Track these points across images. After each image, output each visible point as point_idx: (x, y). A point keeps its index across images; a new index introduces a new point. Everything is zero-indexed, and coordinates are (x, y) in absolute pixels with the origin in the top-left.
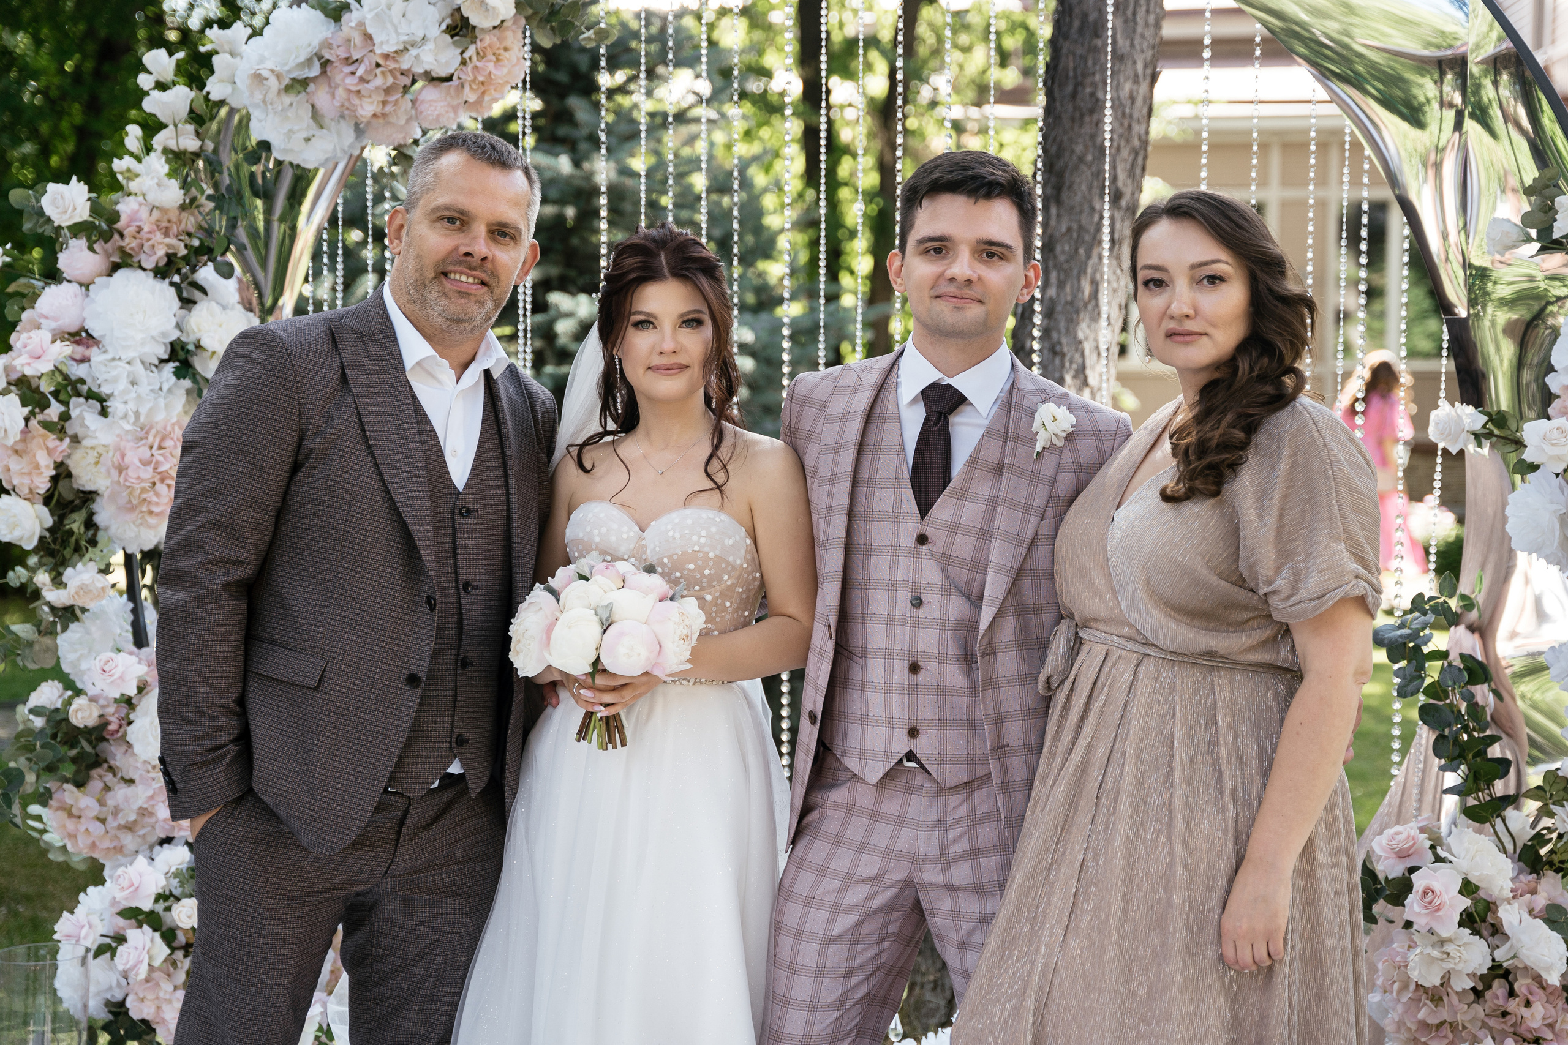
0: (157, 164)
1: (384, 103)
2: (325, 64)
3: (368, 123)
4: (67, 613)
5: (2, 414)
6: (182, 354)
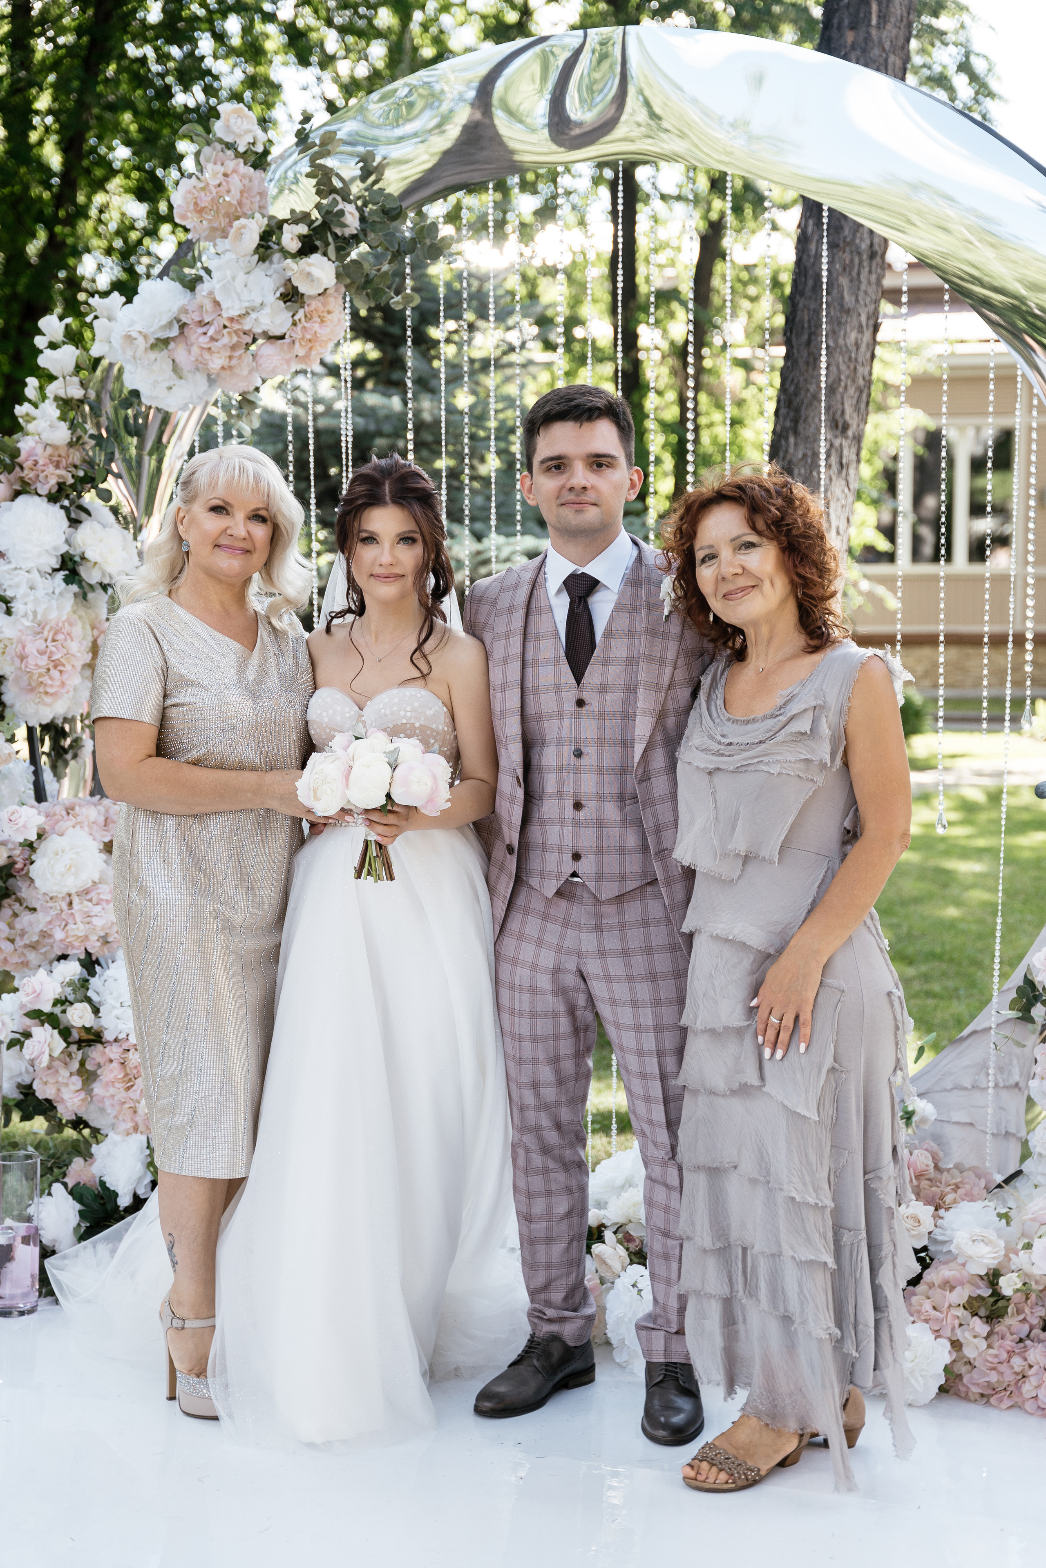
0: (50, 409)
1: (230, 358)
2: (183, 326)
3: (218, 375)
6: (69, 564)
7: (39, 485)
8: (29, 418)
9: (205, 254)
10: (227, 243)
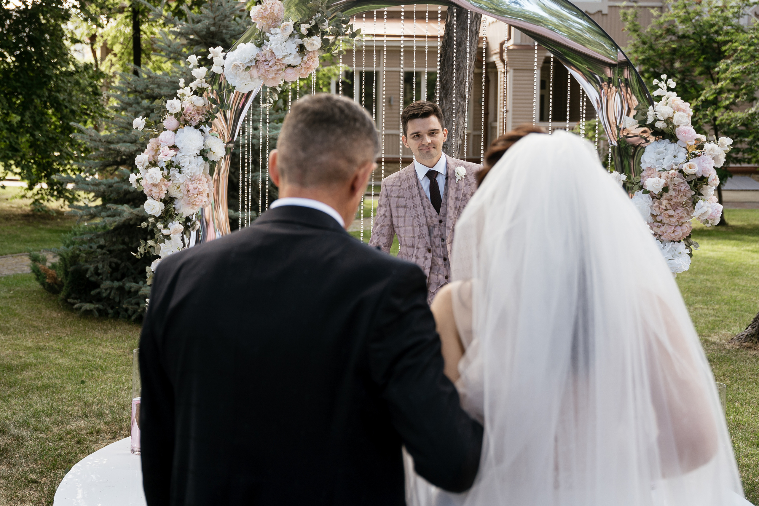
1: (276, 74)
2: (257, 61)
4: (168, 237)
5: (156, 173)
6: (203, 153)
7: (192, 122)
8: (183, 95)
9: (267, 34)
10: (278, 30)
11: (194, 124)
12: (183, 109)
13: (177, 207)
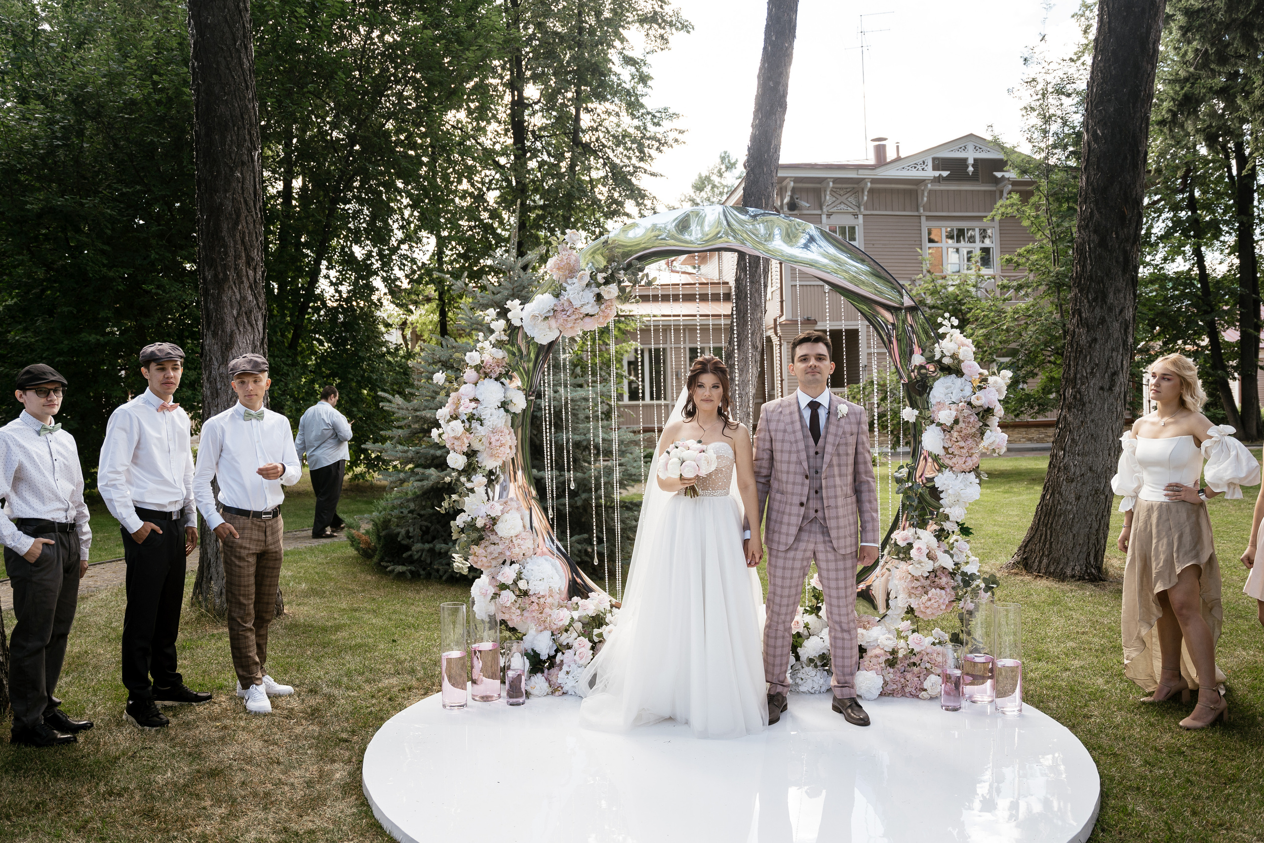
1: (575, 323)
4: (472, 490)
5: (457, 425)
6: (504, 405)
7: (492, 374)
8: (482, 348)
9: (565, 285)
10: (575, 280)
11: (494, 376)
12: (482, 362)
13: (480, 460)
